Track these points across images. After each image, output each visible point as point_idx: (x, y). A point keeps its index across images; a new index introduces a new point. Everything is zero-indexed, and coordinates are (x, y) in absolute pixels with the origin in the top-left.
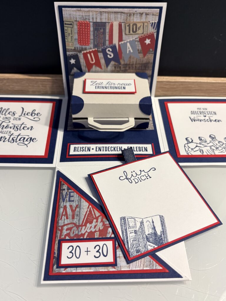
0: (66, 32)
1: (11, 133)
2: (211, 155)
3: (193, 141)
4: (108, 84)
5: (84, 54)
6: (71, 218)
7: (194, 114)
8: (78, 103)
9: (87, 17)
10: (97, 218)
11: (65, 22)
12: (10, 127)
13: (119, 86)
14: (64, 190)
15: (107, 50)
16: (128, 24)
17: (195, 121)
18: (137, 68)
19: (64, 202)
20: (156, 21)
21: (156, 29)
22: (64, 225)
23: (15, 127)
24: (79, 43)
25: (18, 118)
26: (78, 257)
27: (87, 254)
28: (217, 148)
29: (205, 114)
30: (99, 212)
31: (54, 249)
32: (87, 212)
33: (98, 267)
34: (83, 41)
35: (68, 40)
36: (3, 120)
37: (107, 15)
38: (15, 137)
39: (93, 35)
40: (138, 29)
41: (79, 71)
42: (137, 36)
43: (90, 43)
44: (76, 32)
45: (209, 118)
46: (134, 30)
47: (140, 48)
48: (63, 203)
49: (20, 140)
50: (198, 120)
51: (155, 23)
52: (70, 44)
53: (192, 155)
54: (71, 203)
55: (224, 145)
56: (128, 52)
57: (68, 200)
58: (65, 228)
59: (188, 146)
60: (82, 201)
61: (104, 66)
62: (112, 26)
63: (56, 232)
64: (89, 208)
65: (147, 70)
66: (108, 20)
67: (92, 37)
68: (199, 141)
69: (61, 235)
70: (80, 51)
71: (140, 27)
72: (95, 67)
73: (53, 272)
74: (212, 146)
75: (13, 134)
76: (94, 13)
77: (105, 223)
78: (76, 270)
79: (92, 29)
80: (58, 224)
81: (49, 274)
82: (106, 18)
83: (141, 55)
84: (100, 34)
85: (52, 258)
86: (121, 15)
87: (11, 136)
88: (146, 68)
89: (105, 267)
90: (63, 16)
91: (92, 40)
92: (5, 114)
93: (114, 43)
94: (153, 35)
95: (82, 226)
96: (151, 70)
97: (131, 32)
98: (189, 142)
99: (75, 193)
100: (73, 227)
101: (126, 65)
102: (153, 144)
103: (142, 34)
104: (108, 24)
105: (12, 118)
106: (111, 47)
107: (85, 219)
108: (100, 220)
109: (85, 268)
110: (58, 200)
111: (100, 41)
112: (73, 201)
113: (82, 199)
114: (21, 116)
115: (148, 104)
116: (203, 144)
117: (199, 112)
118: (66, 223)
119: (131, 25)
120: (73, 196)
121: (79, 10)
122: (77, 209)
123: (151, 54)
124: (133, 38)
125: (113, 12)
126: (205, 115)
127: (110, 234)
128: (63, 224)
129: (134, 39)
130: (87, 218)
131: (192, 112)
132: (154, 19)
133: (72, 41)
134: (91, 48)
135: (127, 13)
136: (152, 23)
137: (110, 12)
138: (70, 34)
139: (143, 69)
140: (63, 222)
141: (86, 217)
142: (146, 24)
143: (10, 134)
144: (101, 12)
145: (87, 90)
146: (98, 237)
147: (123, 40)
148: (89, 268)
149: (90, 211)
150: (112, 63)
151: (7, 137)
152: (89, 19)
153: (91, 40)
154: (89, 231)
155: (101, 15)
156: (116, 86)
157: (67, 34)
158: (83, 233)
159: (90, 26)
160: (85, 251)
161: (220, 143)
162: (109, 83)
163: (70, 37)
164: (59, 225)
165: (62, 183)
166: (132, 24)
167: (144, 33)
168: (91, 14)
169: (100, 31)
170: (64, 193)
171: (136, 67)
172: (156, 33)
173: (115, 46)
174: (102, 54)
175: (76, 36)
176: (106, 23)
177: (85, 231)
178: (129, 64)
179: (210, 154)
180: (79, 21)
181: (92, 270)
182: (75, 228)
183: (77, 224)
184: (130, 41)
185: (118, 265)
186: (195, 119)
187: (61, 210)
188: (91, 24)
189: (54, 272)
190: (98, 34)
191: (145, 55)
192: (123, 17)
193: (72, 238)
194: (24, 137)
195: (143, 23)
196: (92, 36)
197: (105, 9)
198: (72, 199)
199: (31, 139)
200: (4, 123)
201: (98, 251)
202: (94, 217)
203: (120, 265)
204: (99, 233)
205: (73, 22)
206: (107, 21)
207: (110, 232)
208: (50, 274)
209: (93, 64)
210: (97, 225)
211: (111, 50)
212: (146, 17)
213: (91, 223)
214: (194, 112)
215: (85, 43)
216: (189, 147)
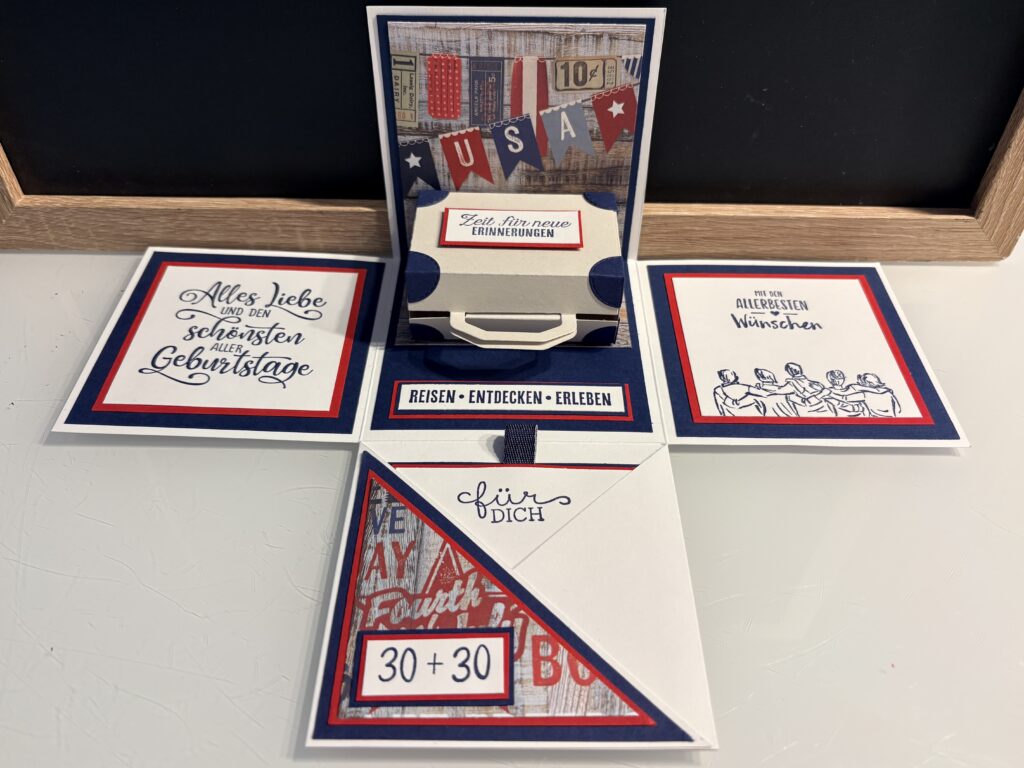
0: (397, 84)
1: (243, 350)
2: (789, 418)
3: (739, 381)
4: (508, 223)
5: (444, 141)
6: (394, 574)
7: (746, 307)
8: (423, 272)
9: (453, 45)
10: (464, 577)
11: (393, 57)
12: (239, 333)
13: (536, 227)
14: (379, 501)
15: (506, 131)
16: (563, 63)
17: (746, 326)
18: (588, 181)
19: (376, 533)
20: (639, 57)
21: (637, 77)
22: (375, 594)
23: (255, 335)
24: (430, 112)
25: (262, 312)
26: (408, 677)
27: (434, 669)
28: (805, 400)
29: (777, 306)
30: (470, 561)
31: (346, 657)
32: (437, 560)
33: (463, 708)
34: (442, 107)
35: (402, 103)
36: (222, 316)
37: (506, 38)
38: (252, 362)
39: (470, 90)
40: (589, 77)
41: (430, 188)
42: (587, 94)
43: (459, 114)
44: (423, 82)
45: (785, 320)
46: (580, 78)
47: (596, 126)
48: (376, 537)
49: (265, 369)
50: (756, 322)
51: (635, 60)
52: (408, 114)
53: (734, 418)
54: (397, 537)
55: (826, 392)
56: (563, 138)
57: (388, 528)
58: (378, 600)
59: (725, 394)
60: (425, 532)
61: (500, 175)
62: (519, 67)
63: (353, 613)
64: (445, 550)
65: (616, 185)
66: (509, 51)
67: (465, 97)
68: (754, 381)
69: (365, 620)
70: (434, 135)
71: (596, 70)
72: (475, 176)
73: (340, 715)
74: (793, 393)
75: (247, 352)
76: (473, 35)
77: (486, 590)
78: (403, 713)
79: (465, 75)
80: (359, 591)
81: (330, 722)
82: (503, 48)
83: (599, 146)
84: (488, 87)
85: (337, 679)
86: (543, 38)
87: (241, 357)
88: (612, 181)
89: (480, 708)
90: (391, 41)
91: (466, 103)
92: (228, 298)
93: (525, 112)
94: (630, 91)
95: (423, 596)
96: (626, 185)
97: (572, 84)
98: (726, 383)
99: (409, 511)
100: (398, 600)
101: (557, 172)
102: (627, 385)
103: (601, 88)
104: (509, 64)
105: (247, 309)
106: (516, 125)
107: (433, 578)
108: (471, 581)
109: (425, 708)
110: (361, 529)
111: (488, 106)
112: (402, 531)
113: (426, 526)
114: (271, 305)
115: (613, 276)
116: (765, 387)
117: (759, 303)
118: (380, 587)
119: (571, 65)
120: (401, 519)
121: (431, 28)
122: (412, 552)
123: (626, 144)
124: (575, 98)
125: (521, 32)
126: (775, 310)
127: (499, 620)
128: (371, 592)
129: (579, 101)
130: (438, 577)
131: (739, 300)
132: (632, 50)
133: (411, 105)
134: (462, 127)
135: (560, 36)
136: (628, 61)
137: (515, 32)
138: (408, 89)
139: (605, 182)
140: (372, 585)
141: (435, 574)
142: (610, 63)
143: (238, 353)
144: (489, 32)
145: (449, 238)
146: (465, 626)
147: (550, 104)
148: (437, 708)
149: (447, 558)
150: (521, 166)
151: (232, 360)
152: (458, 50)
153: (462, 103)
154: (441, 610)
155: (490, 38)
156: (530, 227)
157: (399, 87)
158: (426, 615)
159: (460, 69)
160: (429, 664)
161: (815, 386)
162: (511, 219)
163: (406, 98)
164: (362, 593)
165: (375, 483)
166: (574, 63)
167: (607, 86)
168: (463, 36)
169: (487, 80)
170: (379, 509)
171: (585, 177)
172: (638, 87)
173: (528, 121)
174: (492, 141)
175: (423, 94)
176: (503, 59)
177: (430, 611)
178: (567, 171)
179: (785, 416)
180: (430, 55)
181: (446, 713)
182: (404, 602)
183: (411, 592)
184: (569, 106)
185: (517, 703)
186: (748, 320)
187: (369, 555)
188: (464, 62)
189: (341, 717)
190: (484, 87)
191: (608, 146)
192: (548, 43)
193: (395, 629)
194: (278, 360)
195: (604, 61)
196: (467, 93)
197: (500, 24)
198: (398, 525)
199: (297, 368)
200: (223, 322)
201: (463, 665)
202: (458, 573)
203: (521, 704)
204: (469, 617)
205: (415, 57)
206: (506, 55)
207: (497, 614)
208: (332, 722)
209: (466, 171)
210: (463, 594)
211: (517, 131)
212: (611, 45)
213: (448, 588)
214: (744, 300)
215: (448, 111)
216: (727, 396)
